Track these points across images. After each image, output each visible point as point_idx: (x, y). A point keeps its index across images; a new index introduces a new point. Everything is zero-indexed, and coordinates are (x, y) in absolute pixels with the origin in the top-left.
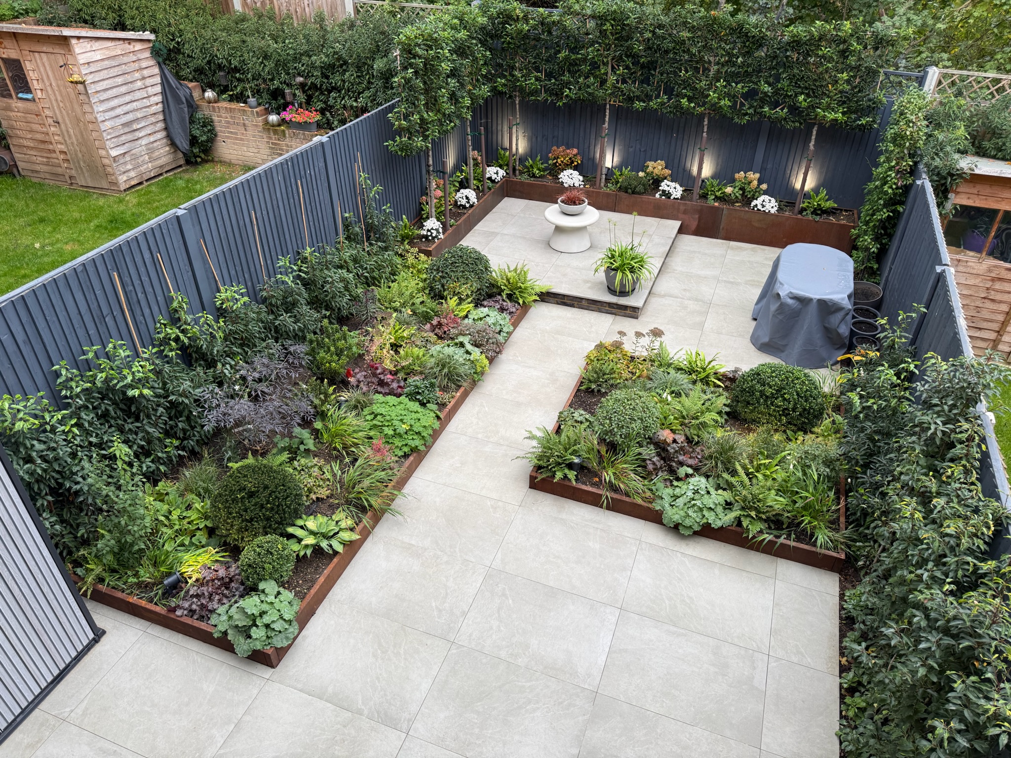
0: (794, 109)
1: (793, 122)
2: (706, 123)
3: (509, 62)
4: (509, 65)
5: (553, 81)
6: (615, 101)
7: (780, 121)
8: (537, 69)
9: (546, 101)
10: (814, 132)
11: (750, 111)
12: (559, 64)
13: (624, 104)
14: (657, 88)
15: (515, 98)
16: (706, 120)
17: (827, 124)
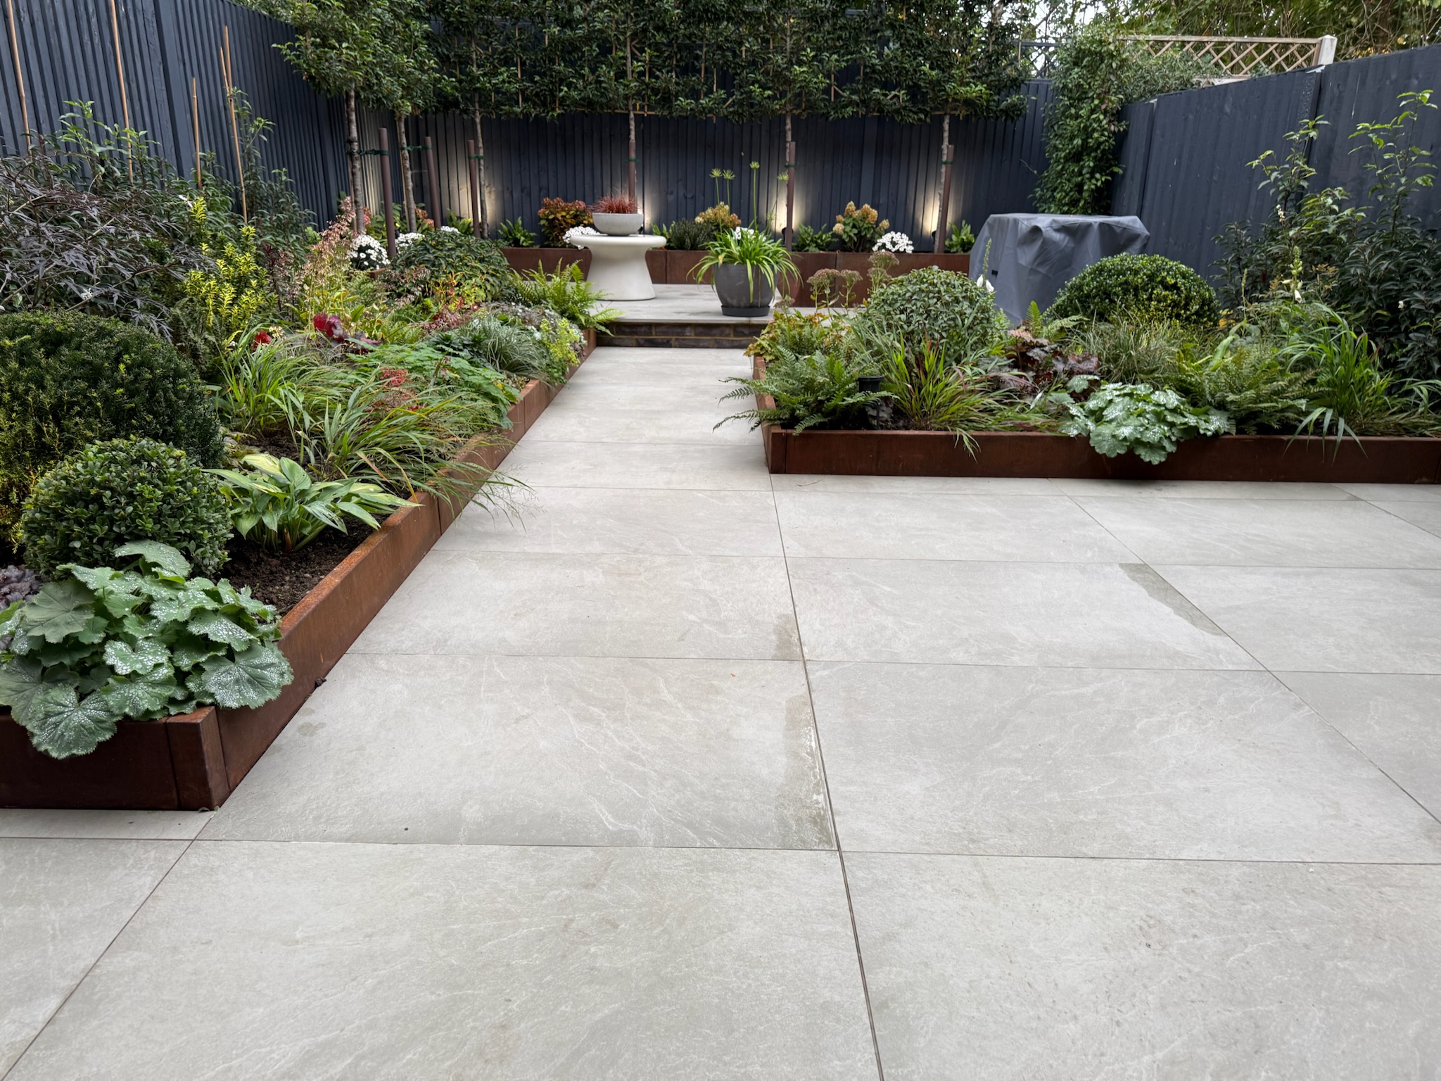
0: (915, 92)
1: (915, 113)
2: (789, 126)
3: (460, 52)
4: (460, 56)
5: (537, 78)
6: (642, 108)
7: (898, 111)
8: (507, 62)
9: (527, 115)
10: (946, 127)
11: (854, 97)
12: (545, 50)
13: (657, 112)
14: (707, 79)
15: (474, 113)
16: (788, 121)
17: (962, 113)
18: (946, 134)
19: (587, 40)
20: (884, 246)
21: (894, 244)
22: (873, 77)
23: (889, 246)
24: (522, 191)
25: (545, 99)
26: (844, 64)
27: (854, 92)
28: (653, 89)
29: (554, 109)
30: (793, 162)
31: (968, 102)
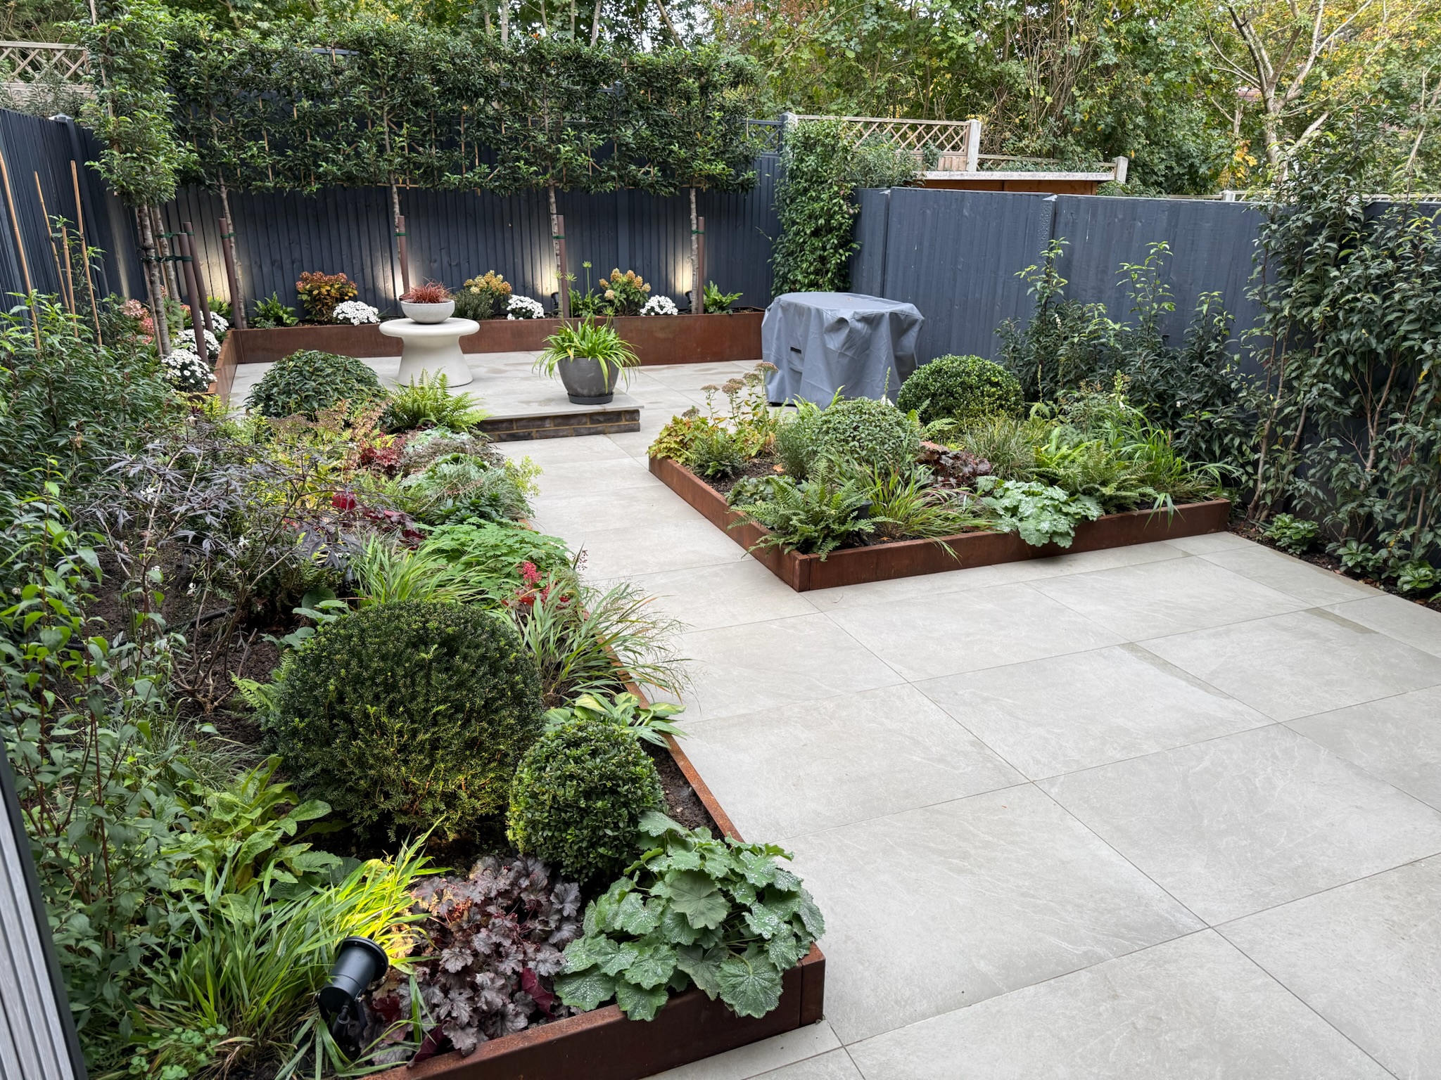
0: (666, 169)
1: (666, 187)
2: (553, 200)
3: (199, 125)
4: (199, 129)
5: (290, 152)
6: (404, 182)
7: (651, 185)
8: (255, 136)
9: (282, 189)
10: (693, 199)
11: (613, 173)
12: (294, 123)
13: (421, 185)
14: (468, 153)
15: (219, 187)
16: (552, 194)
17: (705, 187)
18: (693, 206)
19: (343, 114)
20: (652, 309)
21: (662, 308)
22: (628, 155)
23: (657, 309)
24: (273, 264)
25: (300, 174)
26: (601, 143)
27: (612, 168)
28: (414, 163)
29: (309, 184)
30: (562, 234)
31: (710, 178)
